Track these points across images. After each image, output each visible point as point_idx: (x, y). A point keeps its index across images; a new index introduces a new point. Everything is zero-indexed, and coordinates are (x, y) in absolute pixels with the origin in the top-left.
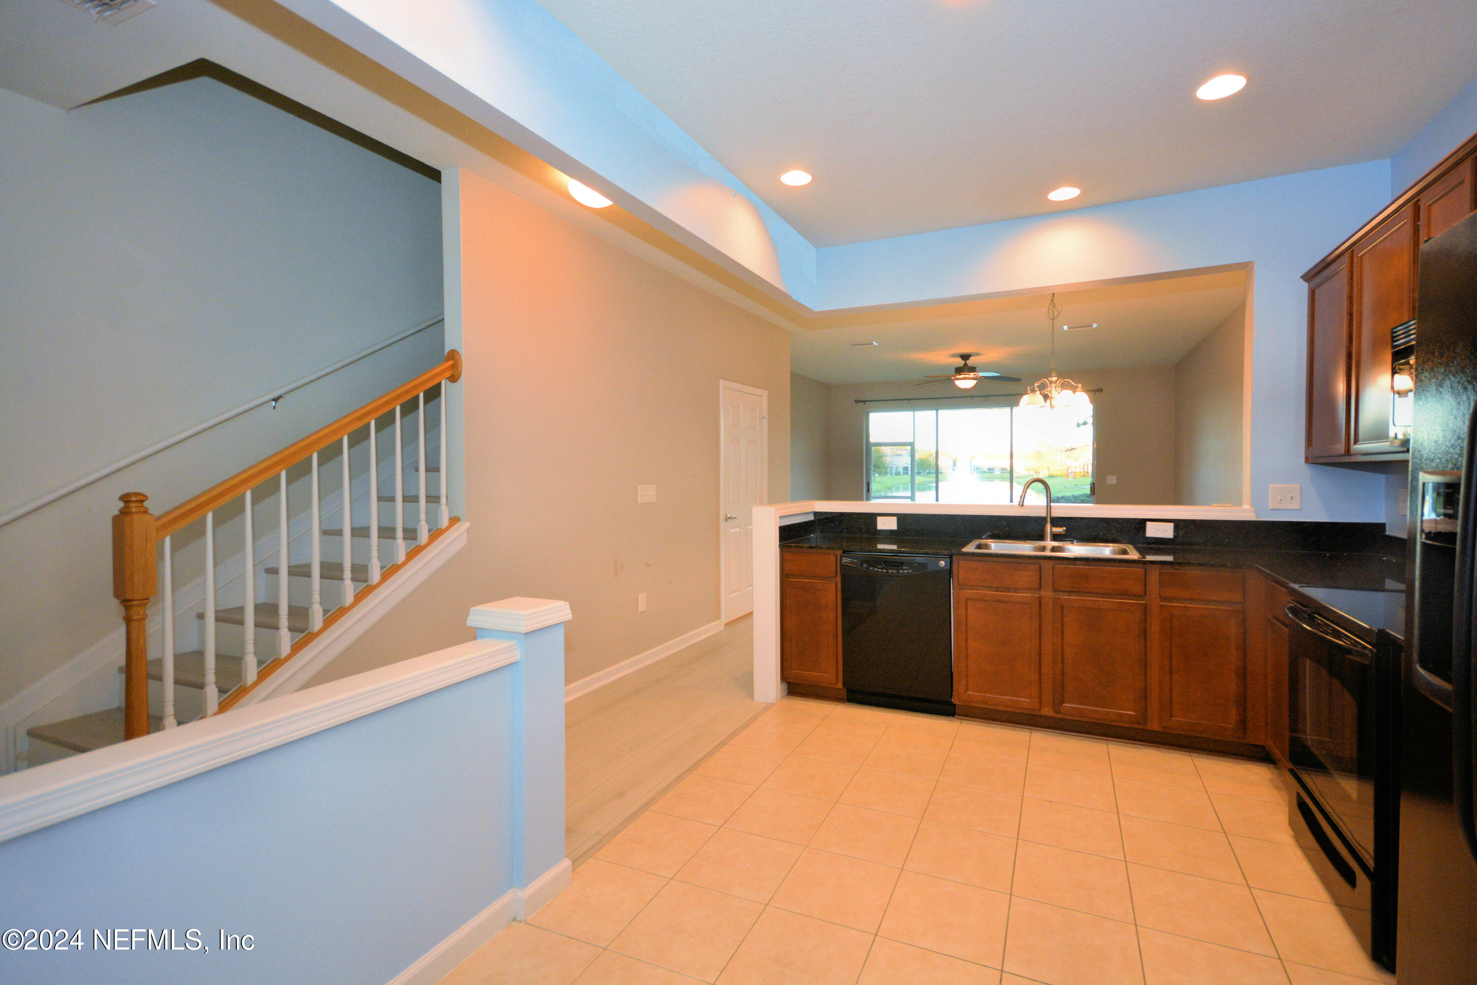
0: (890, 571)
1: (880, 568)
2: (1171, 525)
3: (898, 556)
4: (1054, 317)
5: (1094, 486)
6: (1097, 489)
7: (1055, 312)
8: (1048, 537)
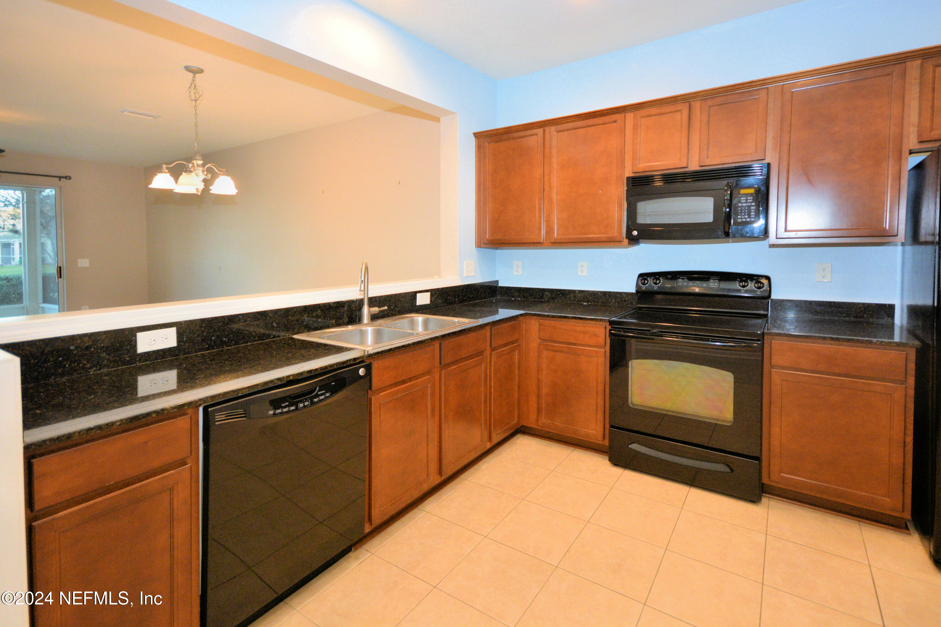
0: (301, 405)
1: (285, 407)
2: (428, 294)
4: (195, 99)
5: (60, 269)
6: (64, 272)
7: (197, 94)
8: (366, 318)
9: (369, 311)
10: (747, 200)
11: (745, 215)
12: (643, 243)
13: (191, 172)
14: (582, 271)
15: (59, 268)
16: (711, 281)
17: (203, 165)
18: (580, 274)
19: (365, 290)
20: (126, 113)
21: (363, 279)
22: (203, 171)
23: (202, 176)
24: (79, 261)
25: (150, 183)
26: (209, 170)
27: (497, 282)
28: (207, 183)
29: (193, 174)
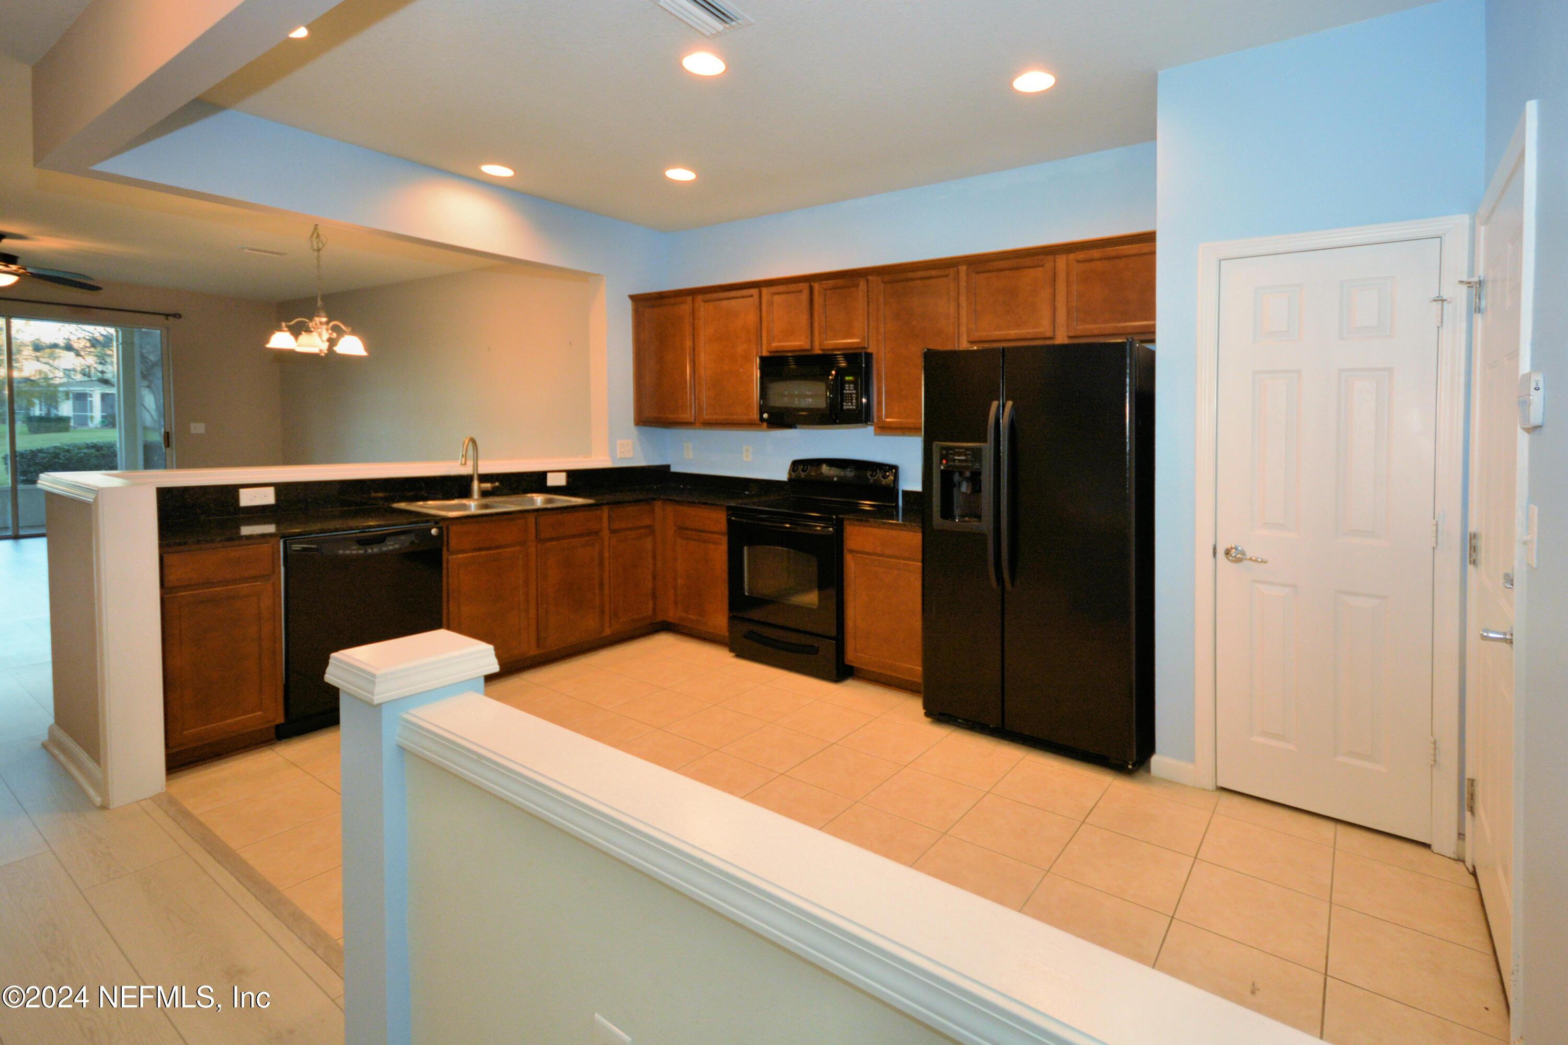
1: (355, 550)
2: (564, 474)
3: (365, 532)
4: (318, 249)
5: (167, 436)
6: (173, 439)
7: (320, 243)
8: (476, 494)
9: (479, 488)
10: (849, 387)
11: (848, 402)
12: (800, 428)
13: (311, 332)
14: (747, 456)
15: (166, 434)
16: (849, 469)
17: (327, 323)
18: (745, 459)
19: (476, 466)
20: (246, 250)
21: (464, 453)
22: (327, 330)
23: (326, 336)
24: (193, 425)
25: (267, 342)
26: (335, 329)
27: (668, 467)
28: (332, 342)
29: (314, 334)
